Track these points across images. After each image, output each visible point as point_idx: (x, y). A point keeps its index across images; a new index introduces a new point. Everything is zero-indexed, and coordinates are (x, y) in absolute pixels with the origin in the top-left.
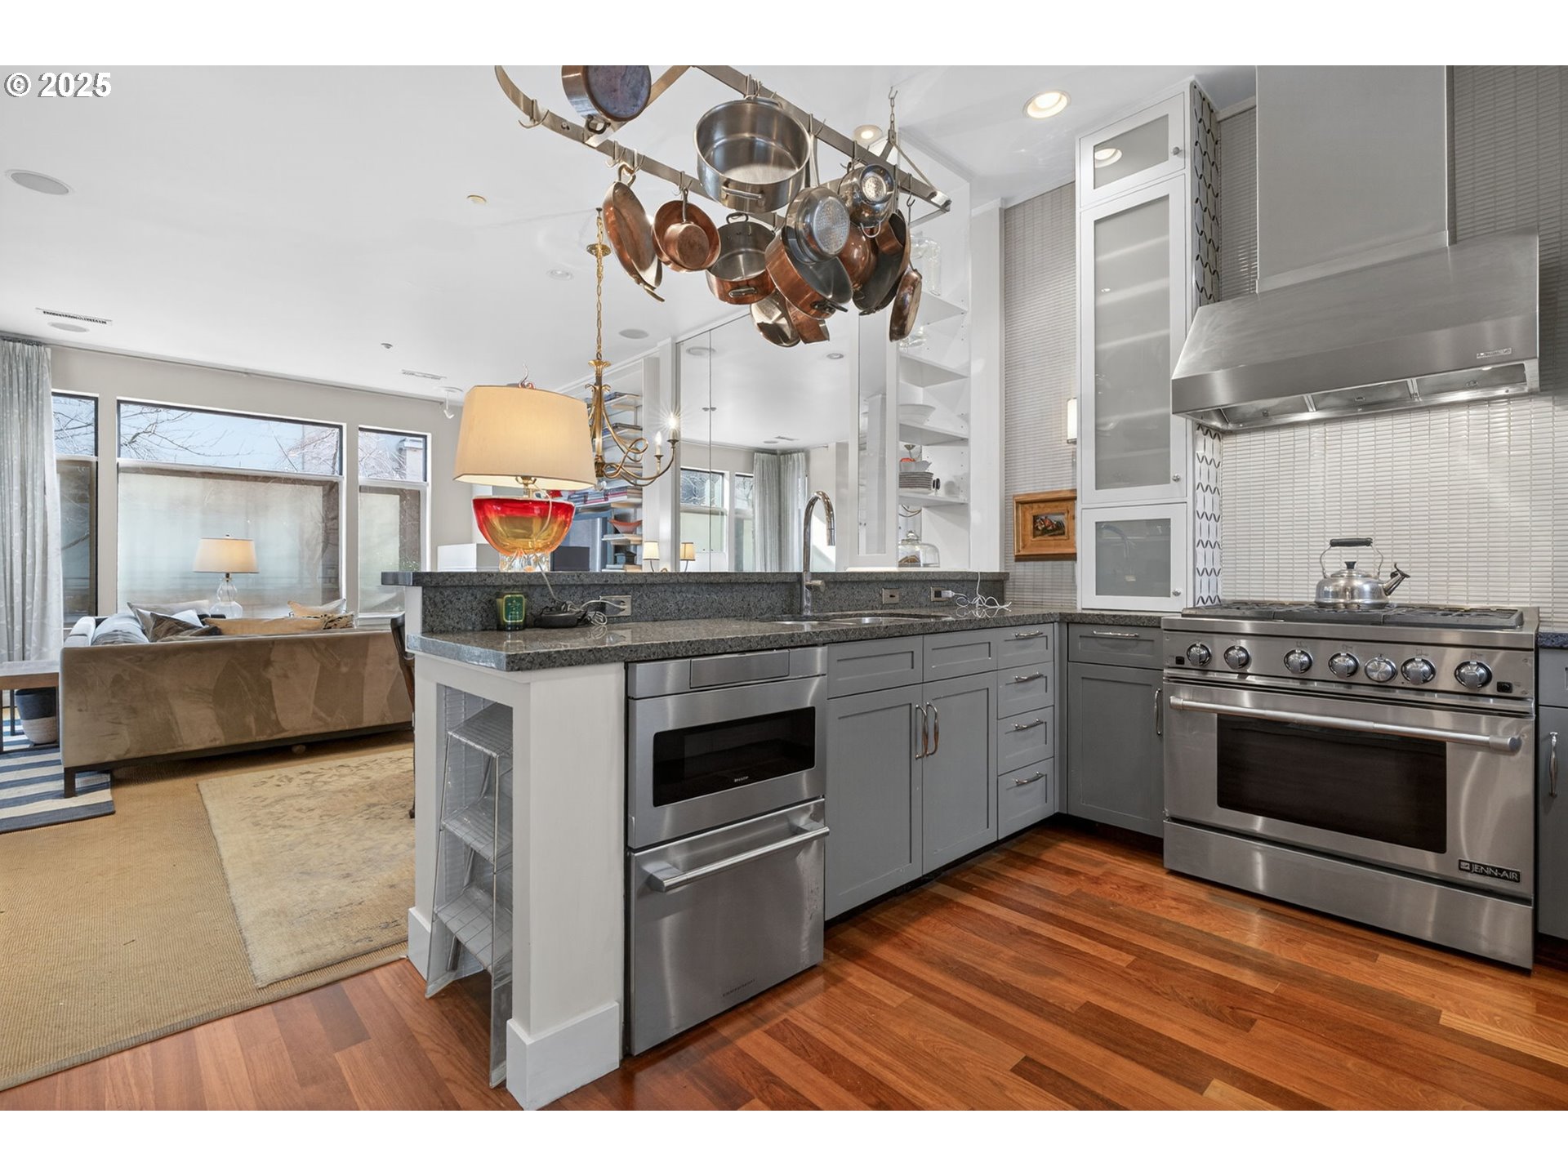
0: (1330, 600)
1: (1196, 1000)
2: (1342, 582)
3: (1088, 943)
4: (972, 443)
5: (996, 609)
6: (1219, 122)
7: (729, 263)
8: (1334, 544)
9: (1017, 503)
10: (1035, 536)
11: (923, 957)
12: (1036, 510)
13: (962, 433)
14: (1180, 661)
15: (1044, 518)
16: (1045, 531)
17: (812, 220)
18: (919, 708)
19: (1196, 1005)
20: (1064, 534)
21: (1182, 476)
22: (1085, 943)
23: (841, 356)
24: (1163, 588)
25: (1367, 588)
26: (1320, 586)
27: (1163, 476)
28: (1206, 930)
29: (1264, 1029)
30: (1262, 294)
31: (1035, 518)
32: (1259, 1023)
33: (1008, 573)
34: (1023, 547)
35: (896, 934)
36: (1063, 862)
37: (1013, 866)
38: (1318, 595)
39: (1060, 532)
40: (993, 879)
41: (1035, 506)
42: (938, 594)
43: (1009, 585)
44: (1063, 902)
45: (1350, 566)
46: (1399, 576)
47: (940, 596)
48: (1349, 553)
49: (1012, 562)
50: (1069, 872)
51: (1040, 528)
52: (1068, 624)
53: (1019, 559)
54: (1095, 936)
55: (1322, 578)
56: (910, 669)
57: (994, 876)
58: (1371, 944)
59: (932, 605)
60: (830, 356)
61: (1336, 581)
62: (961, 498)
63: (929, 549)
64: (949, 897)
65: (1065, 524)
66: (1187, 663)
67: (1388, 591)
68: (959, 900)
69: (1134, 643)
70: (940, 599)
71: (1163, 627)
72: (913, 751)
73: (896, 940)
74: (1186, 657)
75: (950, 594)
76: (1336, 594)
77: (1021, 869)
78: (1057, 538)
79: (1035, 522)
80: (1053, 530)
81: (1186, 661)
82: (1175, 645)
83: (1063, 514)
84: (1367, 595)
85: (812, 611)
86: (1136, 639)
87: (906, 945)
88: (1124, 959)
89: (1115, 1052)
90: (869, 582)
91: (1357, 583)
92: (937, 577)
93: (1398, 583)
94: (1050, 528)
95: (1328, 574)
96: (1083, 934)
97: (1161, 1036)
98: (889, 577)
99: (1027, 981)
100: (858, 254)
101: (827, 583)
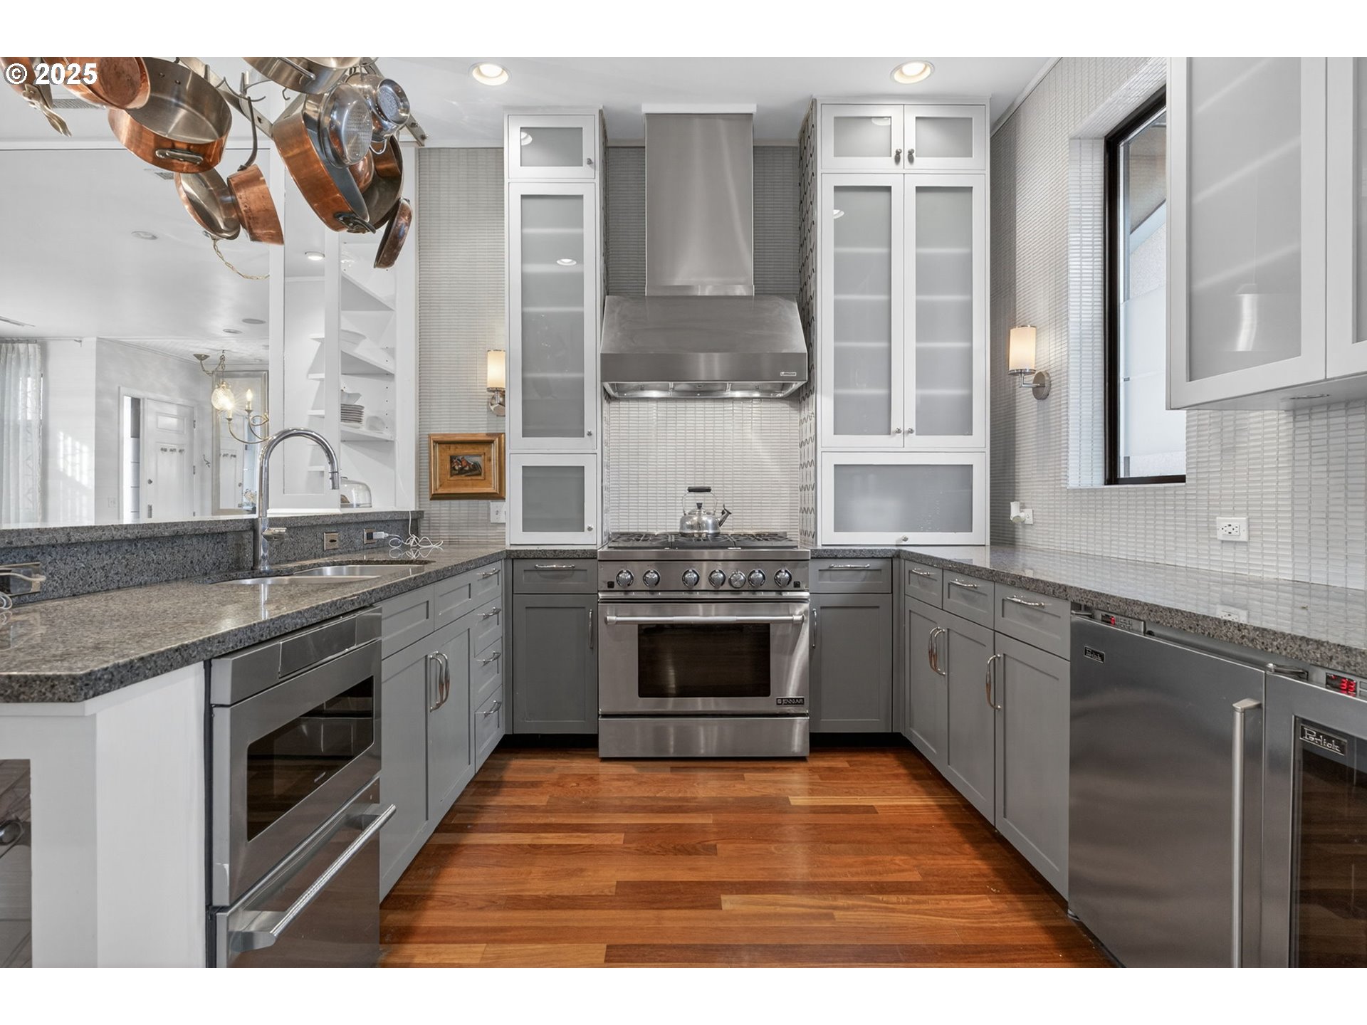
0: (689, 531)
1: (678, 847)
2: (695, 518)
3: (588, 837)
4: (397, 377)
5: (430, 548)
6: (609, 147)
7: (156, 109)
8: (691, 490)
9: (434, 441)
10: (452, 475)
11: (469, 907)
12: (453, 450)
13: (388, 367)
14: (611, 585)
15: (460, 458)
16: (461, 471)
17: (340, 117)
18: (433, 658)
19: (679, 850)
20: (480, 474)
21: (593, 432)
22: (585, 837)
23: (154, 237)
24: (578, 524)
25: (710, 521)
26: (683, 521)
27: (578, 430)
28: (651, 795)
29: (725, 849)
30: (649, 297)
31: (452, 458)
32: (718, 846)
33: (423, 512)
34: (441, 486)
35: (430, 897)
36: (521, 777)
37: (486, 794)
38: (682, 528)
39: (477, 472)
40: (478, 812)
41: (452, 447)
42: (370, 536)
43: (423, 524)
44: (547, 812)
45: (699, 506)
46: (726, 513)
47: (372, 538)
48: (700, 497)
49: (428, 501)
50: (534, 784)
51: (457, 468)
52: (513, 560)
53: (435, 497)
54: (587, 828)
55: (683, 514)
56: (425, 620)
57: (478, 809)
58: (737, 769)
59: (365, 549)
60: (137, 234)
61: (691, 518)
62: (386, 435)
63: (361, 487)
64: (453, 843)
65: (482, 465)
66: (616, 587)
67: (721, 523)
68: (465, 842)
69: (571, 573)
70: (372, 541)
71: (598, 558)
72: (429, 705)
73: (431, 903)
74: (615, 581)
75: (382, 535)
76: (692, 527)
77: (495, 795)
78: (473, 478)
79: (451, 462)
80: (470, 470)
81: (616, 584)
82: (605, 573)
83: (480, 456)
84: (710, 527)
85: (271, 564)
86: (573, 569)
87: (447, 903)
88: (618, 839)
89: (658, 909)
90: (313, 526)
91: (704, 518)
92: (367, 518)
93: (725, 518)
94: (467, 468)
95: (687, 512)
96: (578, 831)
97: (675, 883)
98: (334, 520)
99: (565, 887)
100: (364, 166)
101: (289, 529)
